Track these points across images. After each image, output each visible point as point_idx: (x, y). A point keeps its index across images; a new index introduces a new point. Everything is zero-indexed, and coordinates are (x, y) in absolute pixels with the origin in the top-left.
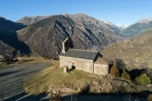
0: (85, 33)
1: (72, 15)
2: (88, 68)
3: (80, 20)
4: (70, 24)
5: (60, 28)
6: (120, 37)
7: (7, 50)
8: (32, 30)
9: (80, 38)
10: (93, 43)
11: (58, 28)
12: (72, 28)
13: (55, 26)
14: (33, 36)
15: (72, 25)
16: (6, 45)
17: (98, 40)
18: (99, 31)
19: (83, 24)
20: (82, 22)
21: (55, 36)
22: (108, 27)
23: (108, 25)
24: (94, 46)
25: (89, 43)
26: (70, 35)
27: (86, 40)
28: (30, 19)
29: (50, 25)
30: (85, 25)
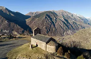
0: (64, 22)
1: (56, 11)
2: (43, 47)
3: (61, 14)
4: (55, 16)
5: (49, 18)
6: (88, 25)
7: (19, 30)
8: (33, 19)
9: (60, 25)
10: (69, 28)
11: (47, 18)
12: (56, 19)
13: (46, 17)
14: (34, 22)
15: (56, 17)
16: (19, 27)
17: (72, 26)
18: (73, 21)
19: (63, 16)
20: (62, 15)
21: (45, 23)
22: (79, 18)
23: (79, 17)
24: (69, 31)
25: (66, 28)
26: (55, 23)
27: (64, 26)
28: (33, 13)
29: (43, 17)
30: (64, 17)
